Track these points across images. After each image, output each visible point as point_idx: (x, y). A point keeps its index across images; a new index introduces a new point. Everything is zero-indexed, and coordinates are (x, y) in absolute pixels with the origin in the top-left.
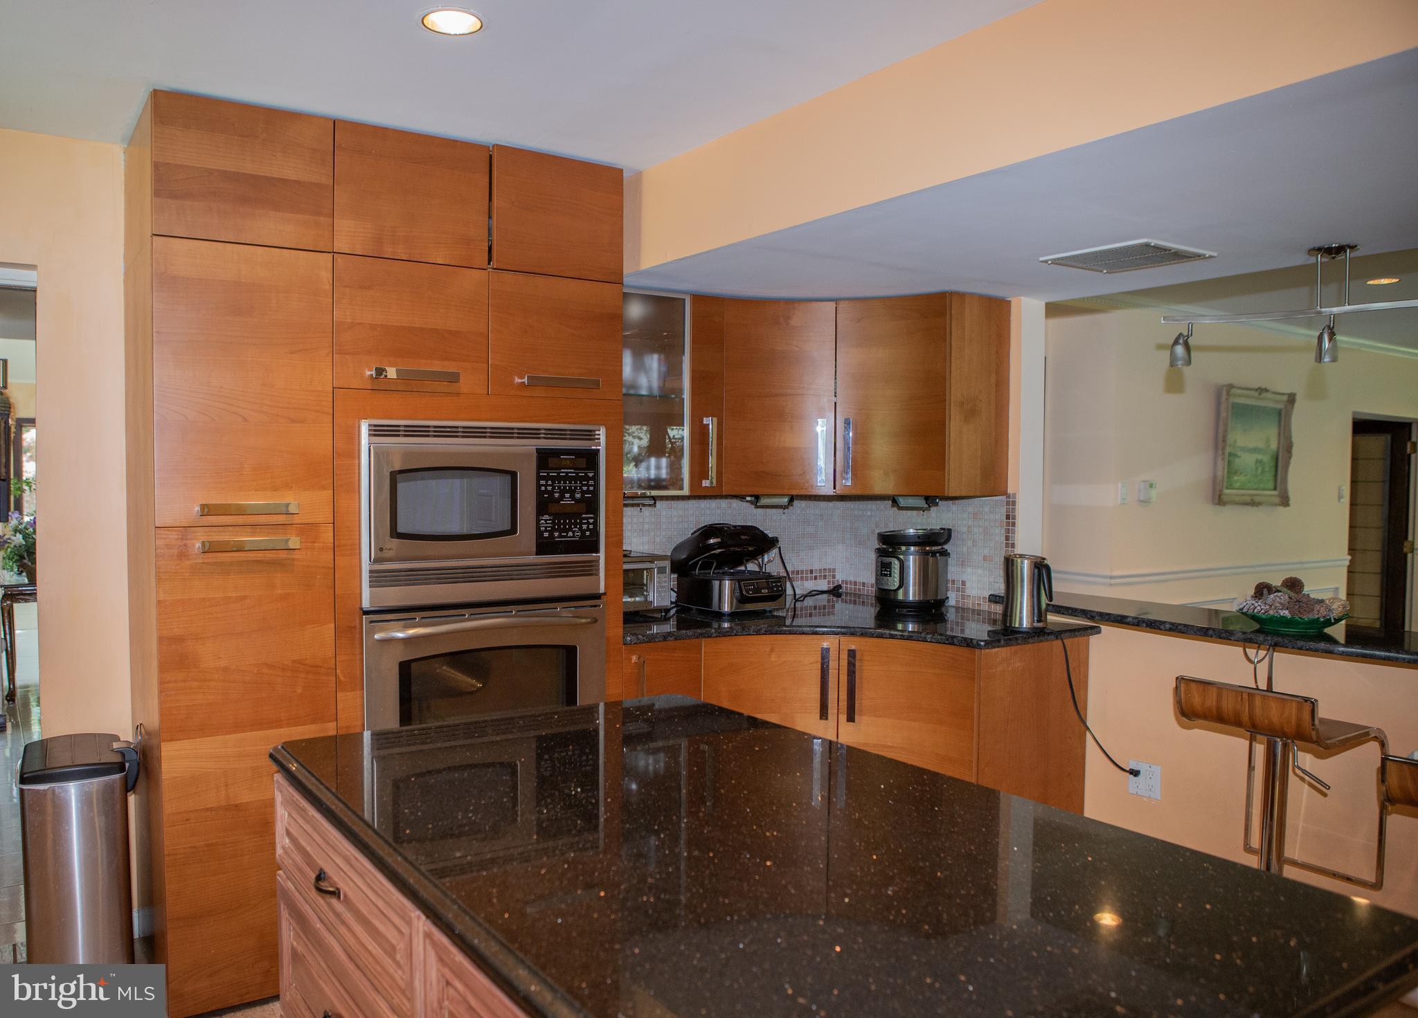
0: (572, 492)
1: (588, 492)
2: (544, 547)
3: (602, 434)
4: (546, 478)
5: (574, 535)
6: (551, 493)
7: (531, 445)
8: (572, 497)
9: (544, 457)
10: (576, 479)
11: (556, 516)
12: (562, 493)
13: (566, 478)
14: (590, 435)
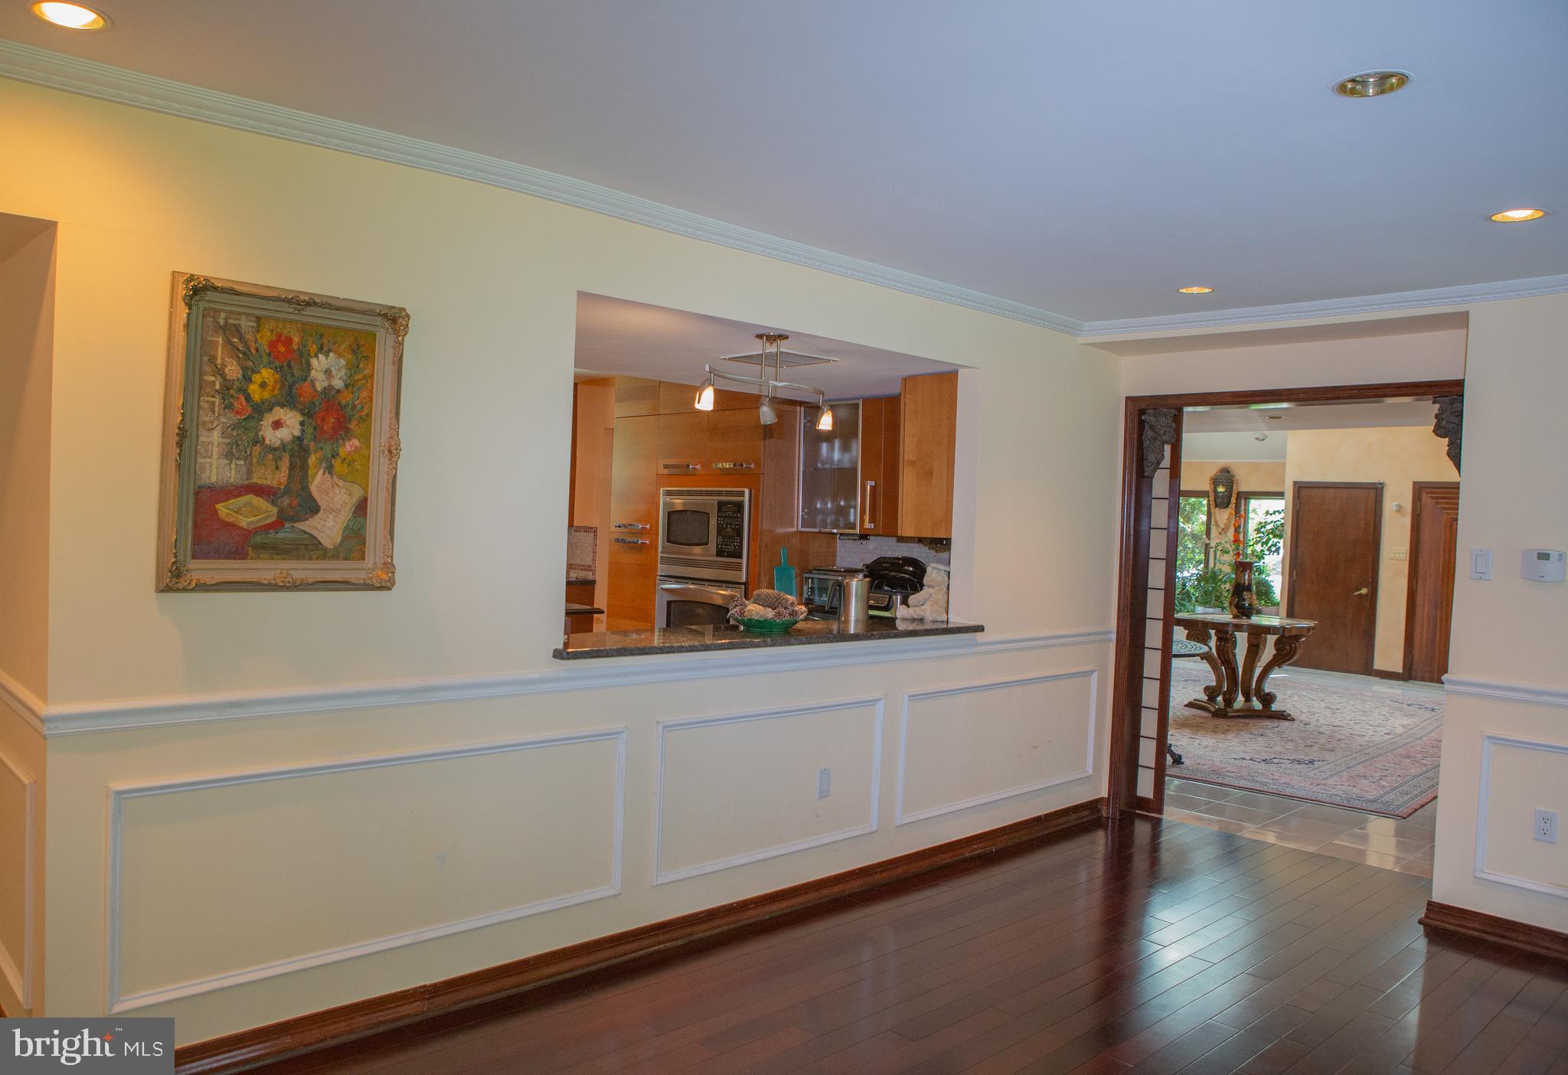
0: (731, 525)
1: (737, 525)
2: (720, 553)
3: (747, 492)
4: (721, 517)
5: (730, 548)
6: (722, 525)
7: (716, 499)
8: (731, 527)
9: (721, 504)
10: (734, 517)
11: (724, 537)
12: (727, 524)
13: (729, 517)
14: (742, 494)
